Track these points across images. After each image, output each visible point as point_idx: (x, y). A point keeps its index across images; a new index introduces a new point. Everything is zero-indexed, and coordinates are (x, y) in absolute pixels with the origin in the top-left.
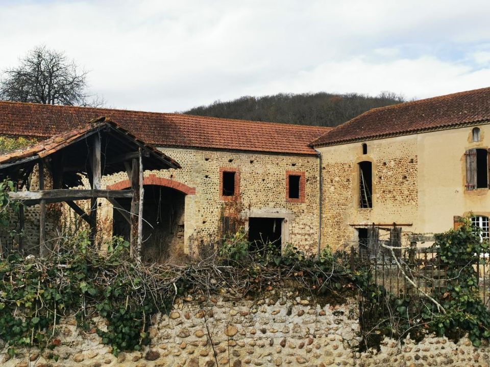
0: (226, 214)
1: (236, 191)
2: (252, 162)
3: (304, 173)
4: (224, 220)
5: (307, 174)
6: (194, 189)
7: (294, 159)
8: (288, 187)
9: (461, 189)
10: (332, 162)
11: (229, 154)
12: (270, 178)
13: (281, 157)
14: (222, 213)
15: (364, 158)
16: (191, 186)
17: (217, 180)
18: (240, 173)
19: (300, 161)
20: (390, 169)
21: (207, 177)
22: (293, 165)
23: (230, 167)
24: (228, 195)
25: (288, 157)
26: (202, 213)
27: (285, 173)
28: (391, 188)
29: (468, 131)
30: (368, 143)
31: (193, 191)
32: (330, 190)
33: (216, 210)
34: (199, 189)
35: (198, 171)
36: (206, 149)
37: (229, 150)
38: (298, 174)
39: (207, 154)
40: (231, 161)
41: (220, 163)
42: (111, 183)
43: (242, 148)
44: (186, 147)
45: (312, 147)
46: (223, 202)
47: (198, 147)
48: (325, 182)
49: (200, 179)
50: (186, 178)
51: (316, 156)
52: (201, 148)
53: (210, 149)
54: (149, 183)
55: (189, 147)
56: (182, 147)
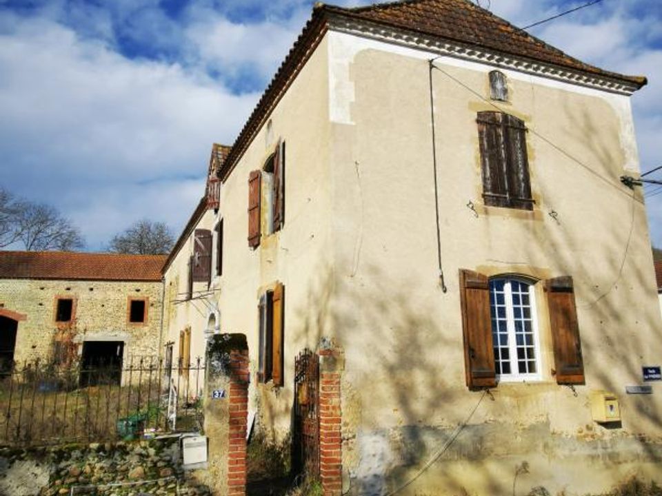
0: (59, 338)
1: (72, 317)
2: (92, 289)
3: (148, 298)
4: (56, 344)
5: (151, 299)
6: (26, 315)
7: (138, 285)
8: (130, 311)
11: (66, 282)
12: (110, 303)
13: (123, 284)
14: (54, 337)
16: (22, 313)
17: (51, 308)
18: (77, 301)
19: (144, 286)
21: (40, 304)
22: (138, 291)
23: (65, 295)
24: (63, 320)
25: (131, 283)
26: (31, 338)
27: (127, 299)
31: (24, 317)
33: (47, 334)
34: (31, 316)
35: (31, 299)
36: (40, 279)
37: (66, 279)
38: (141, 299)
39: (43, 283)
40: (68, 289)
41: (54, 290)
43: (80, 277)
44: (18, 278)
45: (161, 273)
46: (56, 327)
47: (31, 279)
48: (164, 306)
49: (34, 306)
50: (18, 306)
51: (160, 281)
52: (35, 279)
53: (44, 279)
55: (22, 278)
56: (14, 278)
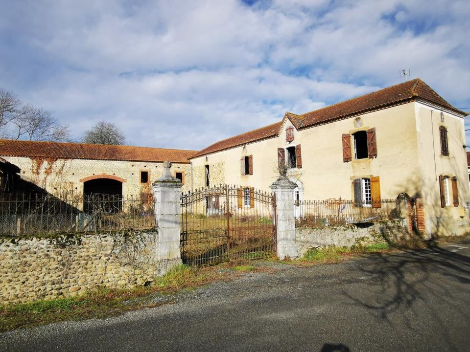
0: (143, 191)
1: (148, 180)
2: (156, 167)
4: (142, 195)
5: (185, 172)
6: (126, 179)
7: (178, 165)
9: (240, 176)
10: (196, 166)
11: (144, 163)
14: (141, 191)
15: (207, 164)
16: (124, 178)
17: (138, 176)
18: (150, 172)
19: (181, 166)
20: (215, 168)
21: (133, 174)
22: (179, 168)
23: (145, 170)
24: (144, 182)
25: (175, 164)
26: (130, 191)
27: (174, 172)
28: (216, 177)
29: (241, 148)
30: (207, 156)
31: (125, 181)
32: (195, 178)
33: (138, 189)
34: (128, 180)
35: (128, 172)
36: (132, 161)
37: (144, 161)
38: (180, 172)
39: (133, 163)
40: (145, 166)
41: (139, 167)
42: (82, 178)
43: (151, 160)
44: (121, 160)
45: (189, 159)
46: (141, 186)
47: (127, 161)
48: (193, 175)
49: (129, 175)
50: (122, 175)
51: (189, 163)
52: (129, 161)
53: (134, 161)
54: (102, 177)
55: (123, 160)
56: (119, 160)
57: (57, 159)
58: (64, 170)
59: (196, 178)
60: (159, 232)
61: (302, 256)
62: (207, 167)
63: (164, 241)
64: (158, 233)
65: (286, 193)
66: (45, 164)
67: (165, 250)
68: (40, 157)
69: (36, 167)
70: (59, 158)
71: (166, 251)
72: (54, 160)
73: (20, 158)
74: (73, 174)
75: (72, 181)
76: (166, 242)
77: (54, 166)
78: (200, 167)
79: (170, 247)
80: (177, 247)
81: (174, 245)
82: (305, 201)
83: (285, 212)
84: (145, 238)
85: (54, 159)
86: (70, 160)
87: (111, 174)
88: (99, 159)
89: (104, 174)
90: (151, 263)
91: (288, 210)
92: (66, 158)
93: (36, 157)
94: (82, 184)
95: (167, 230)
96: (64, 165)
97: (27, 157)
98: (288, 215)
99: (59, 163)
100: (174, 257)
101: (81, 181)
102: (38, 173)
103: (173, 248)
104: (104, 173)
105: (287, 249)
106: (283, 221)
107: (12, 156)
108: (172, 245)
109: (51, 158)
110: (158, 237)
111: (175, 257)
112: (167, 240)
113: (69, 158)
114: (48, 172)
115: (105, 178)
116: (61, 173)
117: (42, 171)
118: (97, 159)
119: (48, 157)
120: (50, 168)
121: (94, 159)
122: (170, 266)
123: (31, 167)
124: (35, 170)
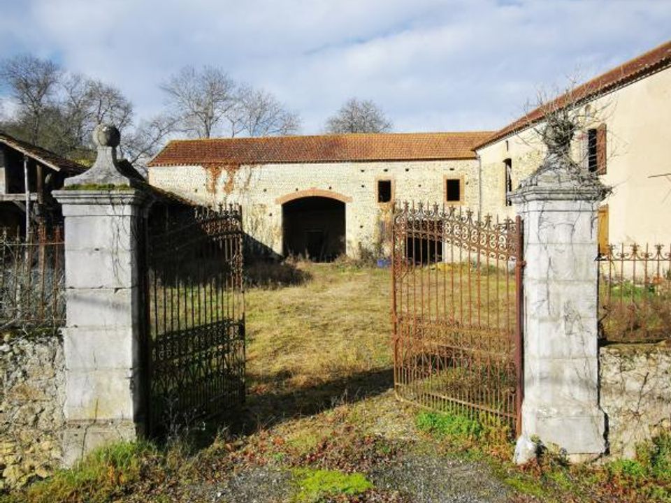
0: (382, 219)
1: (392, 197)
2: (407, 170)
3: (463, 176)
4: (380, 224)
5: (466, 176)
6: (351, 197)
7: (451, 163)
8: (446, 191)
10: (487, 163)
11: (384, 164)
12: (427, 183)
13: (437, 163)
14: (379, 217)
15: (507, 155)
16: (348, 195)
17: (373, 190)
18: (395, 181)
19: (458, 164)
21: (363, 186)
22: (452, 169)
23: (384, 177)
24: (385, 201)
25: (445, 162)
26: (358, 218)
27: (442, 178)
29: (582, 110)
30: (508, 139)
31: (350, 200)
32: (485, 190)
33: (372, 215)
34: (355, 198)
35: (354, 182)
36: (360, 161)
37: (384, 161)
38: (456, 178)
39: (363, 165)
40: (386, 170)
41: (375, 172)
42: (278, 197)
43: (397, 158)
44: (341, 161)
45: (474, 150)
46: (379, 208)
47: (352, 161)
48: (483, 183)
49: (357, 188)
50: (343, 189)
51: (475, 158)
52: (356, 161)
53: (364, 161)
54: (311, 195)
55: (345, 161)
56: (337, 161)
57: (239, 166)
58: (251, 185)
59: (487, 191)
60: (65, 338)
61: (629, 454)
62: (508, 162)
63: (81, 365)
64: (61, 340)
65: (561, 217)
66: (224, 175)
67: (84, 393)
68: (216, 164)
69: (211, 182)
70: (243, 164)
71: (87, 397)
72: (235, 168)
73: (190, 167)
74: (265, 190)
75: (263, 203)
76: (86, 371)
77: (236, 178)
78: (494, 164)
79: (99, 385)
80: (120, 387)
81: (110, 379)
82: (659, 248)
83: (553, 288)
84: (23, 352)
85: (236, 165)
86: (259, 166)
87: (327, 188)
88: (304, 162)
89: (313, 189)
90: (43, 424)
91: (567, 282)
92: (253, 163)
93: (210, 164)
94: (279, 207)
95: (89, 334)
96: (250, 175)
97: (198, 164)
98: (564, 300)
99: (242, 173)
100: (114, 417)
101: (277, 202)
102: (215, 191)
103: (109, 390)
104: (313, 186)
105: (553, 422)
106: (541, 320)
107: (179, 165)
108: (105, 381)
109: (232, 164)
110: (62, 353)
111: (117, 414)
112: (89, 365)
113: (257, 163)
114: (228, 188)
115: (315, 195)
116: (247, 189)
117: (220, 187)
118: (300, 162)
119: (226, 164)
120: (231, 182)
121: (296, 162)
122: (94, 443)
123: (205, 182)
124: (210, 187)
